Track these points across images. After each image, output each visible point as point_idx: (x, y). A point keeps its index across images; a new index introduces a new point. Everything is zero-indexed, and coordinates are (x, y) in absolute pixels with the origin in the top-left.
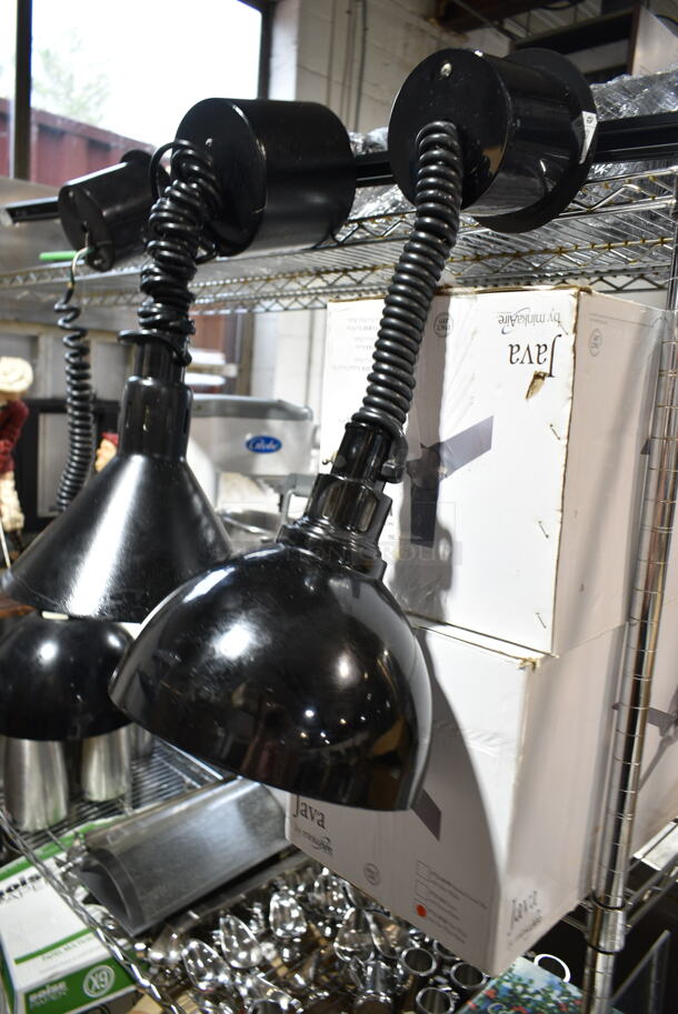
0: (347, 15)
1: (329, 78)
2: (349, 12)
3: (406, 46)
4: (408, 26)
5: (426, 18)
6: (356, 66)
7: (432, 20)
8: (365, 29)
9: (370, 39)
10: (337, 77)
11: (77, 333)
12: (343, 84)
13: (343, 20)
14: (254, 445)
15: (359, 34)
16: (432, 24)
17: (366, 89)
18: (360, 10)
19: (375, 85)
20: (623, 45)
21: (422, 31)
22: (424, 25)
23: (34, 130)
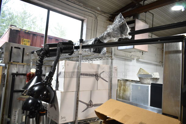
0: (94, 21)
4: (104, 22)
5: (107, 20)
6: (96, 28)
12: (94, 30)
15: (96, 23)
18: (96, 20)
19: (99, 30)
20: (134, 24)
23: (47, 38)
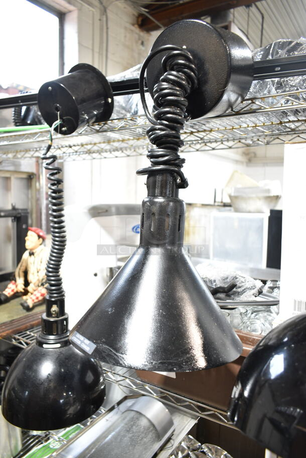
0: (99, 21)
1: (93, 50)
2: (100, 20)
3: (125, 37)
4: (126, 28)
5: (133, 25)
6: (105, 45)
7: (136, 26)
8: (107, 28)
9: (110, 33)
10: (97, 49)
11: (55, 171)
12: (99, 53)
13: (97, 23)
14: (136, 229)
15: (105, 30)
16: (136, 28)
17: (110, 55)
18: (105, 19)
19: (113, 54)
21: (132, 31)
22: (133, 28)
